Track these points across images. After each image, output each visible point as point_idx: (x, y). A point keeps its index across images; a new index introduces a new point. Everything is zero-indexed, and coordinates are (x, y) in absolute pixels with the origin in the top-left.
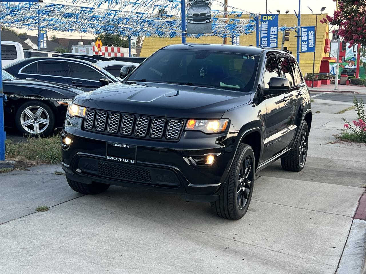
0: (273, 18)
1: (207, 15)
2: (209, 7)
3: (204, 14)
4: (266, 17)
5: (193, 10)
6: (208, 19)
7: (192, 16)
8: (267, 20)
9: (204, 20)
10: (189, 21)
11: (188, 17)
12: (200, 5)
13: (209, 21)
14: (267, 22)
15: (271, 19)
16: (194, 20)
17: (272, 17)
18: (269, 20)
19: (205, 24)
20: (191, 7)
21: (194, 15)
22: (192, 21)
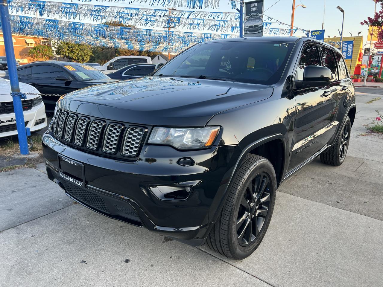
0: (321, 33)
1: (259, 26)
2: (261, 19)
3: (257, 26)
4: (315, 32)
5: (249, 23)
6: (260, 29)
7: (248, 28)
8: (316, 35)
9: (257, 31)
10: (246, 32)
11: (245, 29)
12: (255, 18)
13: (261, 30)
14: (316, 36)
15: (319, 34)
16: (250, 31)
17: (319, 33)
18: (317, 34)
19: (257, 34)
20: (247, 21)
21: (250, 27)
22: (248, 32)
